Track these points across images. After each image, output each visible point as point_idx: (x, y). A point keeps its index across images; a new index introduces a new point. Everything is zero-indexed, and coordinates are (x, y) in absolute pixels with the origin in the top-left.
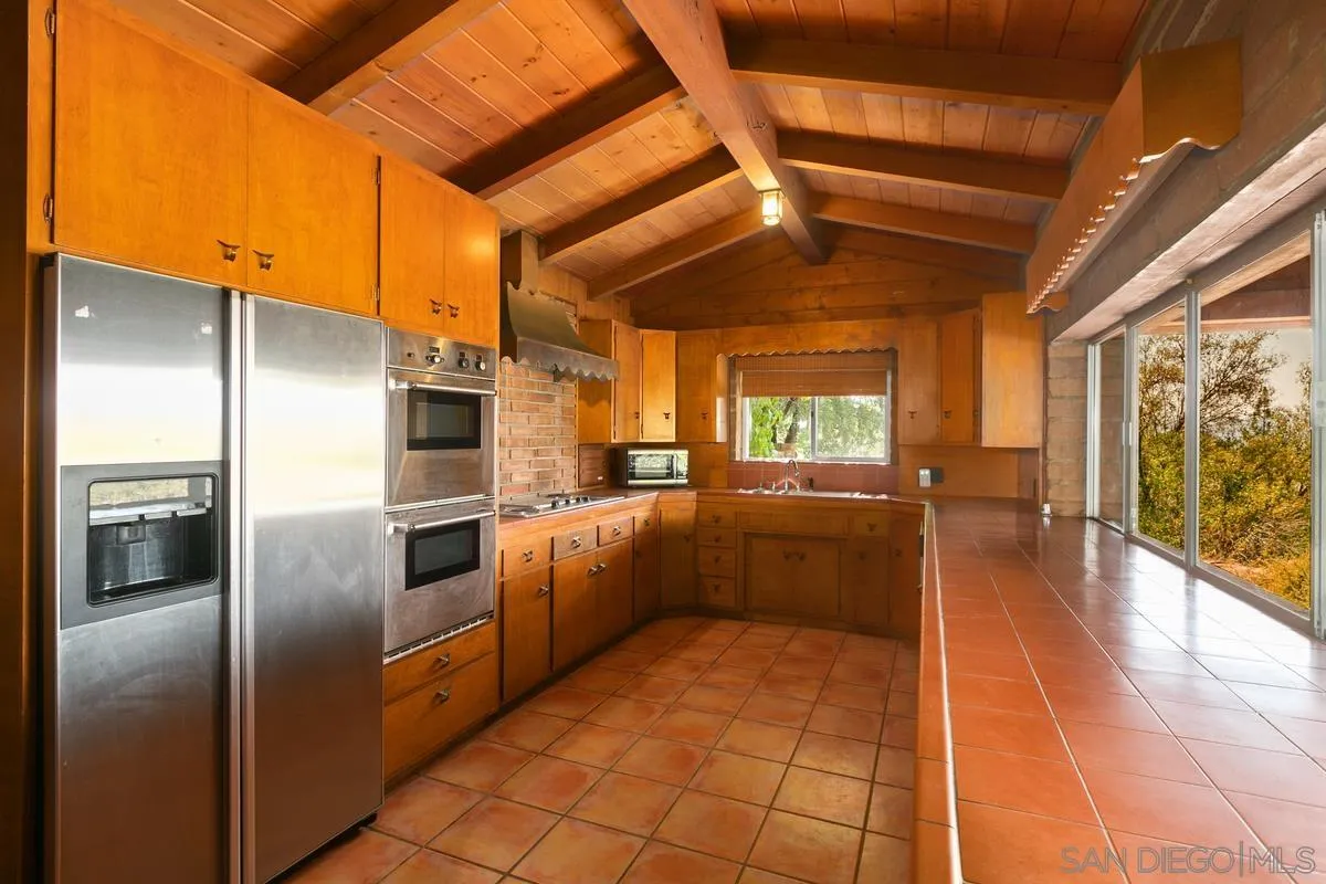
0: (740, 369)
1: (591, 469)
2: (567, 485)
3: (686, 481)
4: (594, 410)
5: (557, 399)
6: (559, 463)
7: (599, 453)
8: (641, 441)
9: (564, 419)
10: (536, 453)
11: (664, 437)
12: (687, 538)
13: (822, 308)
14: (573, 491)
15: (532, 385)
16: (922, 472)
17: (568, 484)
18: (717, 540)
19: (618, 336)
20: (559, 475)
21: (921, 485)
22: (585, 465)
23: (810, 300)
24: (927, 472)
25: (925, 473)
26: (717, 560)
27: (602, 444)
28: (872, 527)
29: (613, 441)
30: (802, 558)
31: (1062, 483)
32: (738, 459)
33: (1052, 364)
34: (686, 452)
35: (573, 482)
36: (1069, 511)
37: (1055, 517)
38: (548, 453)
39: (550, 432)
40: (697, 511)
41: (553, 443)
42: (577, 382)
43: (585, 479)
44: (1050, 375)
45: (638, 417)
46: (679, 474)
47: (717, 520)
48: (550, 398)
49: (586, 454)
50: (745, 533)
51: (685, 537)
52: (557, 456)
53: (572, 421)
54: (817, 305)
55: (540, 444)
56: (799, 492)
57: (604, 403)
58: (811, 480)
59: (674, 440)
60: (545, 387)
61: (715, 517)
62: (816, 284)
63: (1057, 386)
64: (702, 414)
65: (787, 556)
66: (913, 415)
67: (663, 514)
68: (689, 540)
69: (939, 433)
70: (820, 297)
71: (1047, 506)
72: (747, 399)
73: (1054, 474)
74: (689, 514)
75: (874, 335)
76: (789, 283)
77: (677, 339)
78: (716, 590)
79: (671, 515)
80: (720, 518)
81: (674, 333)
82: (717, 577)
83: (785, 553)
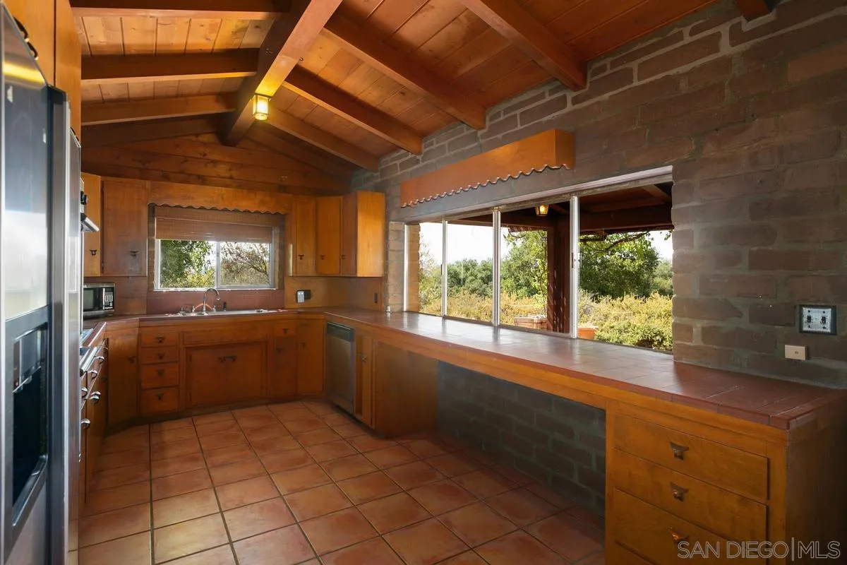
12: (131, 360)
13: (231, 178)
16: (299, 293)
18: (161, 358)
21: (298, 302)
23: (222, 170)
24: (303, 293)
25: (301, 294)
26: (160, 373)
28: (285, 330)
30: (234, 359)
31: (393, 295)
32: (156, 291)
33: (390, 233)
36: (397, 309)
37: (392, 313)
40: (140, 336)
44: (390, 238)
47: (161, 340)
50: (186, 348)
51: (129, 359)
54: (227, 175)
56: (215, 313)
58: (225, 303)
59: (99, 275)
61: (157, 338)
62: (227, 159)
63: (393, 244)
64: (132, 252)
65: (222, 360)
66: (301, 257)
67: (111, 341)
68: (133, 361)
69: (317, 268)
70: (230, 170)
71: (389, 308)
72: (160, 240)
73: (391, 290)
74: (132, 339)
75: (263, 203)
76: (205, 155)
77: (102, 183)
78: (160, 398)
79: (117, 342)
80: (163, 338)
81: (99, 177)
82: (161, 388)
83: (220, 358)
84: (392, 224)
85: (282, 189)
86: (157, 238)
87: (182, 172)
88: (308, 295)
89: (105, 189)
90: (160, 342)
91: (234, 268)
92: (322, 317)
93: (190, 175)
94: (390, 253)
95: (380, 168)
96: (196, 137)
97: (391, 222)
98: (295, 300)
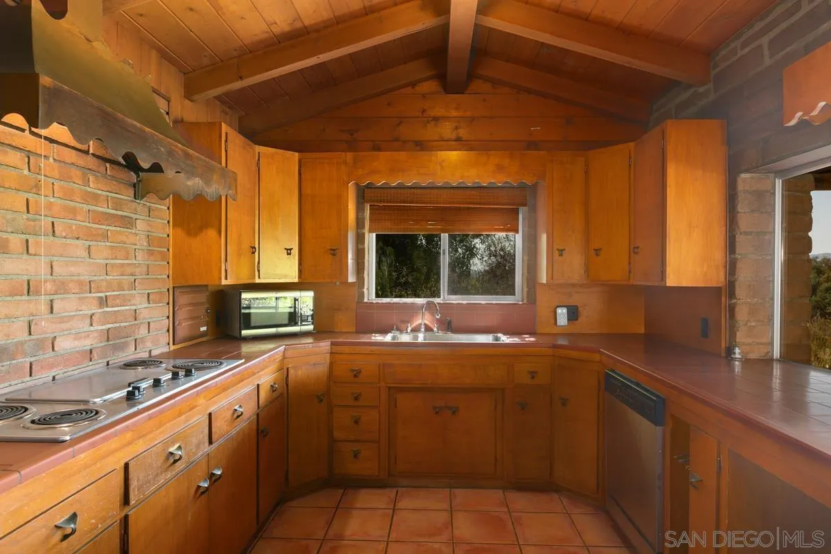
0: (367, 202)
1: (192, 318)
2: (156, 343)
3: (311, 327)
4: (196, 243)
5: (140, 225)
6: (144, 314)
7: (203, 297)
8: (257, 281)
9: (151, 253)
10: (103, 302)
11: (286, 276)
12: (320, 398)
13: (458, 139)
14: (166, 350)
15: (95, 198)
16: (559, 311)
17: (159, 344)
18: (356, 399)
19: (230, 145)
20: (143, 331)
21: (558, 324)
22: (182, 314)
23: (446, 130)
24: (565, 310)
25: (562, 312)
26: (356, 421)
27: (207, 286)
28: (533, 374)
29: (224, 282)
30: (455, 411)
31: (749, 324)
32: (366, 300)
33: (741, 196)
34: (311, 294)
35: (165, 338)
36: (757, 353)
37: (746, 362)
38: (125, 301)
39: (129, 270)
40: (331, 364)
41: (133, 286)
42: (169, 201)
43: (182, 332)
44: (739, 208)
45: (254, 253)
46: (304, 319)
47: (357, 374)
48: (128, 223)
49: (183, 299)
50: (389, 388)
51: (318, 397)
52: (140, 304)
53: (164, 257)
54: (453, 136)
55: (110, 287)
57: (211, 233)
59: (296, 280)
60: (118, 205)
61: (353, 371)
62: (454, 113)
63: (745, 221)
64: (331, 249)
65: (437, 411)
66: (561, 252)
67: (291, 372)
68: (321, 401)
69: (587, 270)
70: (456, 128)
71: (737, 350)
72: (374, 235)
73: (742, 314)
74: (323, 369)
75: (500, 168)
76: (424, 111)
77: (300, 161)
78: (355, 456)
79: (300, 373)
80: (359, 372)
81: (297, 154)
82: (357, 441)
83: (435, 408)
84: (744, 180)
85: (532, 145)
86: (371, 231)
87: (397, 140)
88: (573, 314)
89: (303, 169)
90: (355, 376)
91: (498, 272)
92: (597, 357)
93: (404, 142)
94: (740, 239)
95: (713, 73)
96: (413, 88)
97: (743, 176)
98: (553, 321)
